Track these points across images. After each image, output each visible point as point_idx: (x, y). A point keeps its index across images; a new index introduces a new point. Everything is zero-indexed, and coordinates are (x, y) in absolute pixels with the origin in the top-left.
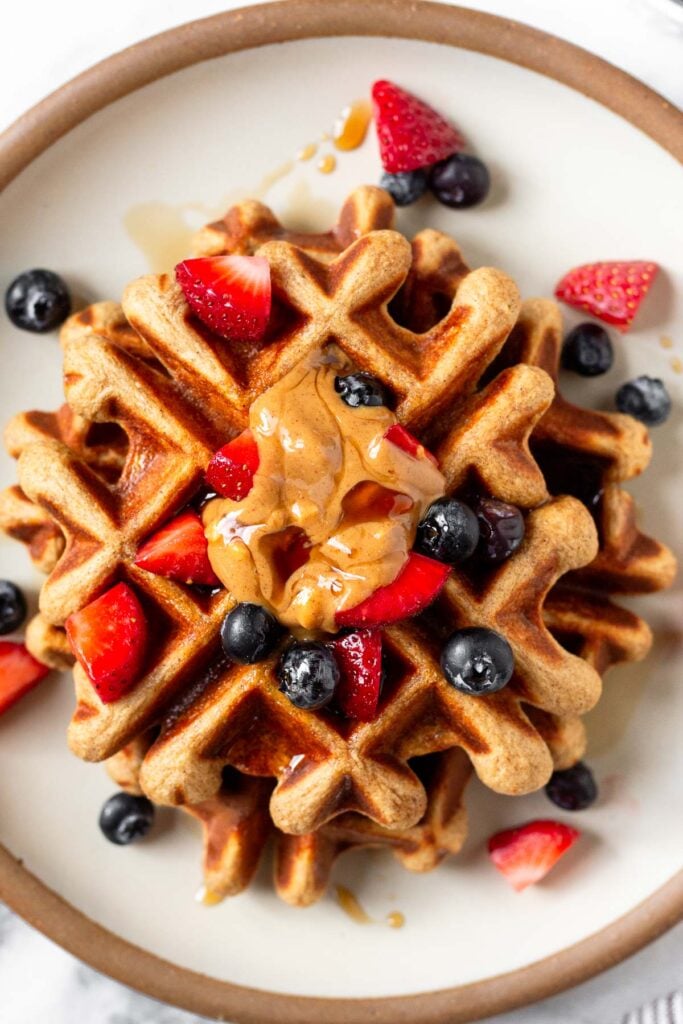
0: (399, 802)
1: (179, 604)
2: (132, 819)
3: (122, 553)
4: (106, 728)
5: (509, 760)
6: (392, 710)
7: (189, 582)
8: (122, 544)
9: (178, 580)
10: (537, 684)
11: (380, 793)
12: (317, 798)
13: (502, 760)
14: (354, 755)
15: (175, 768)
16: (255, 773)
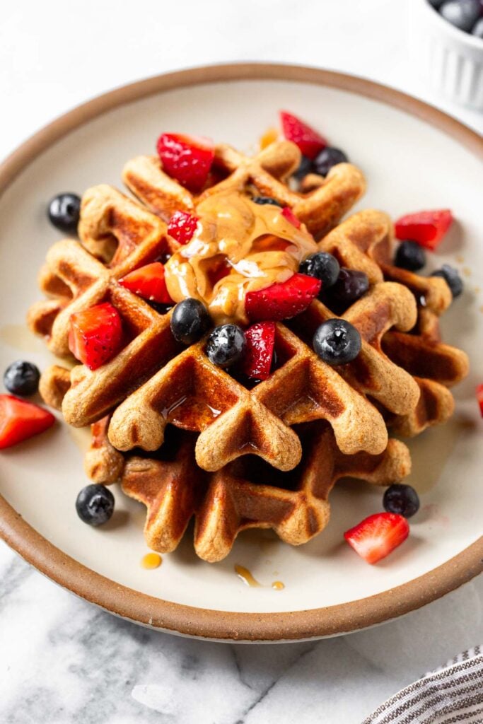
0: (283, 436)
1: (145, 311)
2: (98, 497)
3: (110, 283)
4: (90, 385)
5: (357, 413)
6: (281, 373)
7: (151, 298)
8: (111, 277)
9: (144, 297)
10: (377, 369)
11: (270, 427)
12: (228, 427)
13: (353, 413)
14: (254, 399)
15: (133, 409)
16: (186, 426)
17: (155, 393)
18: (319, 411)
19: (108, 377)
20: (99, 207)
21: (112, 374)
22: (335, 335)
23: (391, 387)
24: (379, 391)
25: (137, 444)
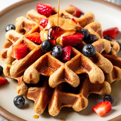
0: (74, 76)
1: (34, 44)
2: (20, 98)
4: (18, 64)
5: (96, 69)
6: (73, 59)
7: (35, 41)
8: (24, 37)
9: (33, 41)
10: (101, 58)
11: (70, 73)
12: (58, 73)
13: (94, 69)
14: (66, 65)
15: (30, 69)
16: (46, 75)
17: (37, 65)
18: (85, 71)
19: (23, 62)
20: (20, 21)
21: (24, 61)
22: (88, 47)
23: (105, 64)
24: (101, 65)
25: (32, 79)
